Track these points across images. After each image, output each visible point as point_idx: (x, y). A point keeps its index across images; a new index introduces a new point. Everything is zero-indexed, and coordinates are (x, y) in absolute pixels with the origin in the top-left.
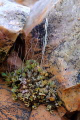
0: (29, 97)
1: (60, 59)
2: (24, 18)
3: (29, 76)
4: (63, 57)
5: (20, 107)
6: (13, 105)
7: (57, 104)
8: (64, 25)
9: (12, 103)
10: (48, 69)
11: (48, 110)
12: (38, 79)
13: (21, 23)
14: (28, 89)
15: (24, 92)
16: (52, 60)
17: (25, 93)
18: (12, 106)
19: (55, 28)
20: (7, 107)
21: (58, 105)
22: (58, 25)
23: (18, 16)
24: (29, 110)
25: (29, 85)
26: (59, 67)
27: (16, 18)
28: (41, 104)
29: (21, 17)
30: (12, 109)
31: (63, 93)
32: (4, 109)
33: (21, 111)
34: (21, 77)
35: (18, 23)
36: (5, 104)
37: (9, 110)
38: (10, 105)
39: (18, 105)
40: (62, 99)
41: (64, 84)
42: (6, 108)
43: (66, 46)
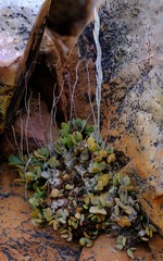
0: (68, 218)
1: (141, 115)
2: (27, 25)
3: (68, 164)
4: (148, 110)
5: (51, 241)
6: (36, 237)
7: (142, 233)
8: (147, 23)
9: (33, 232)
10: (117, 142)
11: (120, 247)
12: (90, 170)
13: (19, 38)
14: (66, 197)
15: (55, 204)
16: (124, 118)
17: (59, 208)
18: (33, 240)
19: (128, 32)
20: (21, 242)
21: (146, 236)
22: (134, 21)
23: (10, 20)
24: (75, 248)
25: (68, 187)
26: (141, 138)
27: (5, 26)
28: (102, 232)
29: (17, 22)
30: (34, 247)
31: (154, 205)
32: (13, 247)
33: (55, 251)
34: (46, 170)
35: (10, 40)
36: (17, 236)
37: (26, 250)
38: (27, 236)
39: (47, 238)
40: (154, 220)
41: (153, 183)
42: (18, 246)
43: (154, 80)
